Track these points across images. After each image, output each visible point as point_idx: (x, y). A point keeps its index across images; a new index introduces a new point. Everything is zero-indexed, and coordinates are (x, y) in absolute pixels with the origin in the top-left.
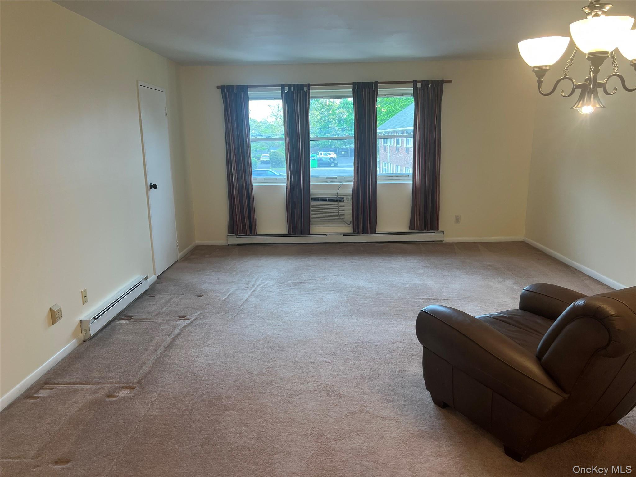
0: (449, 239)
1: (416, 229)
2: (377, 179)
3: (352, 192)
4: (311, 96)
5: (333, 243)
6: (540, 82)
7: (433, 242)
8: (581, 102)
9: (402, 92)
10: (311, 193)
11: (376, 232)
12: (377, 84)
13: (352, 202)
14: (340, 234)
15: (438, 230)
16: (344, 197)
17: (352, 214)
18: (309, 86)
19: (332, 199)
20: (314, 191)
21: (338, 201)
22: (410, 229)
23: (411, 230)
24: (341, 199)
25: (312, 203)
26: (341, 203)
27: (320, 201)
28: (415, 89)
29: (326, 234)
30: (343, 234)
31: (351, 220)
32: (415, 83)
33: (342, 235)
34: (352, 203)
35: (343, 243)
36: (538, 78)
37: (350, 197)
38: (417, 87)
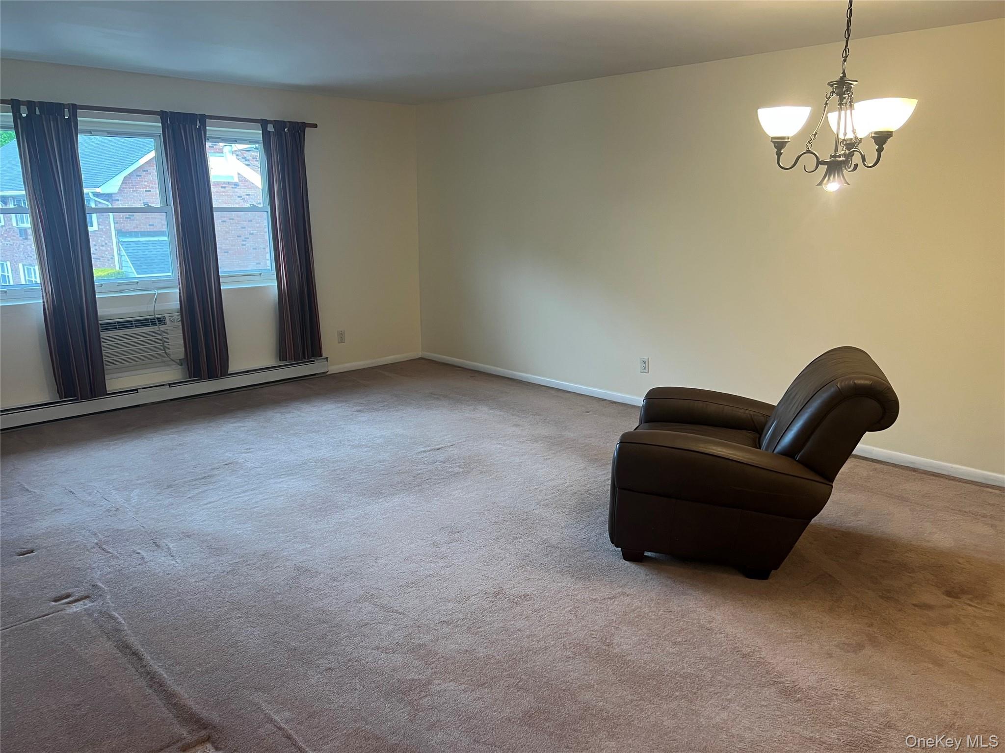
0: (333, 369)
1: (289, 360)
2: (221, 282)
3: (179, 307)
4: (79, 128)
5: (153, 403)
6: (779, 154)
7: (315, 376)
8: (832, 177)
9: (235, 136)
10: (99, 314)
11: (229, 373)
12: (203, 118)
13: (181, 324)
14: (163, 385)
15: (321, 356)
16: (164, 317)
17: (183, 345)
18: (74, 108)
19: (143, 323)
20: (105, 311)
21: (158, 324)
22: (280, 360)
23: (283, 361)
24: (161, 321)
25: (103, 334)
26: (162, 327)
27: (121, 328)
28: (266, 134)
29: (136, 390)
30: (170, 385)
31: (182, 356)
32: (264, 123)
33: (168, 386)
34: (181, 327)
35: (172, 400)
36: (776, 150)
37: (177, 316)
38: (268, 130)
